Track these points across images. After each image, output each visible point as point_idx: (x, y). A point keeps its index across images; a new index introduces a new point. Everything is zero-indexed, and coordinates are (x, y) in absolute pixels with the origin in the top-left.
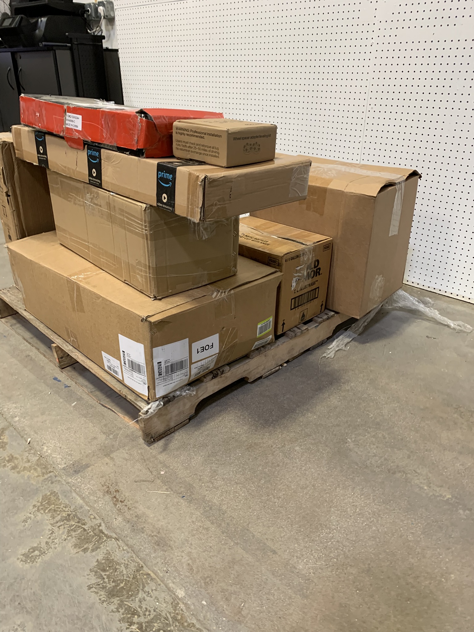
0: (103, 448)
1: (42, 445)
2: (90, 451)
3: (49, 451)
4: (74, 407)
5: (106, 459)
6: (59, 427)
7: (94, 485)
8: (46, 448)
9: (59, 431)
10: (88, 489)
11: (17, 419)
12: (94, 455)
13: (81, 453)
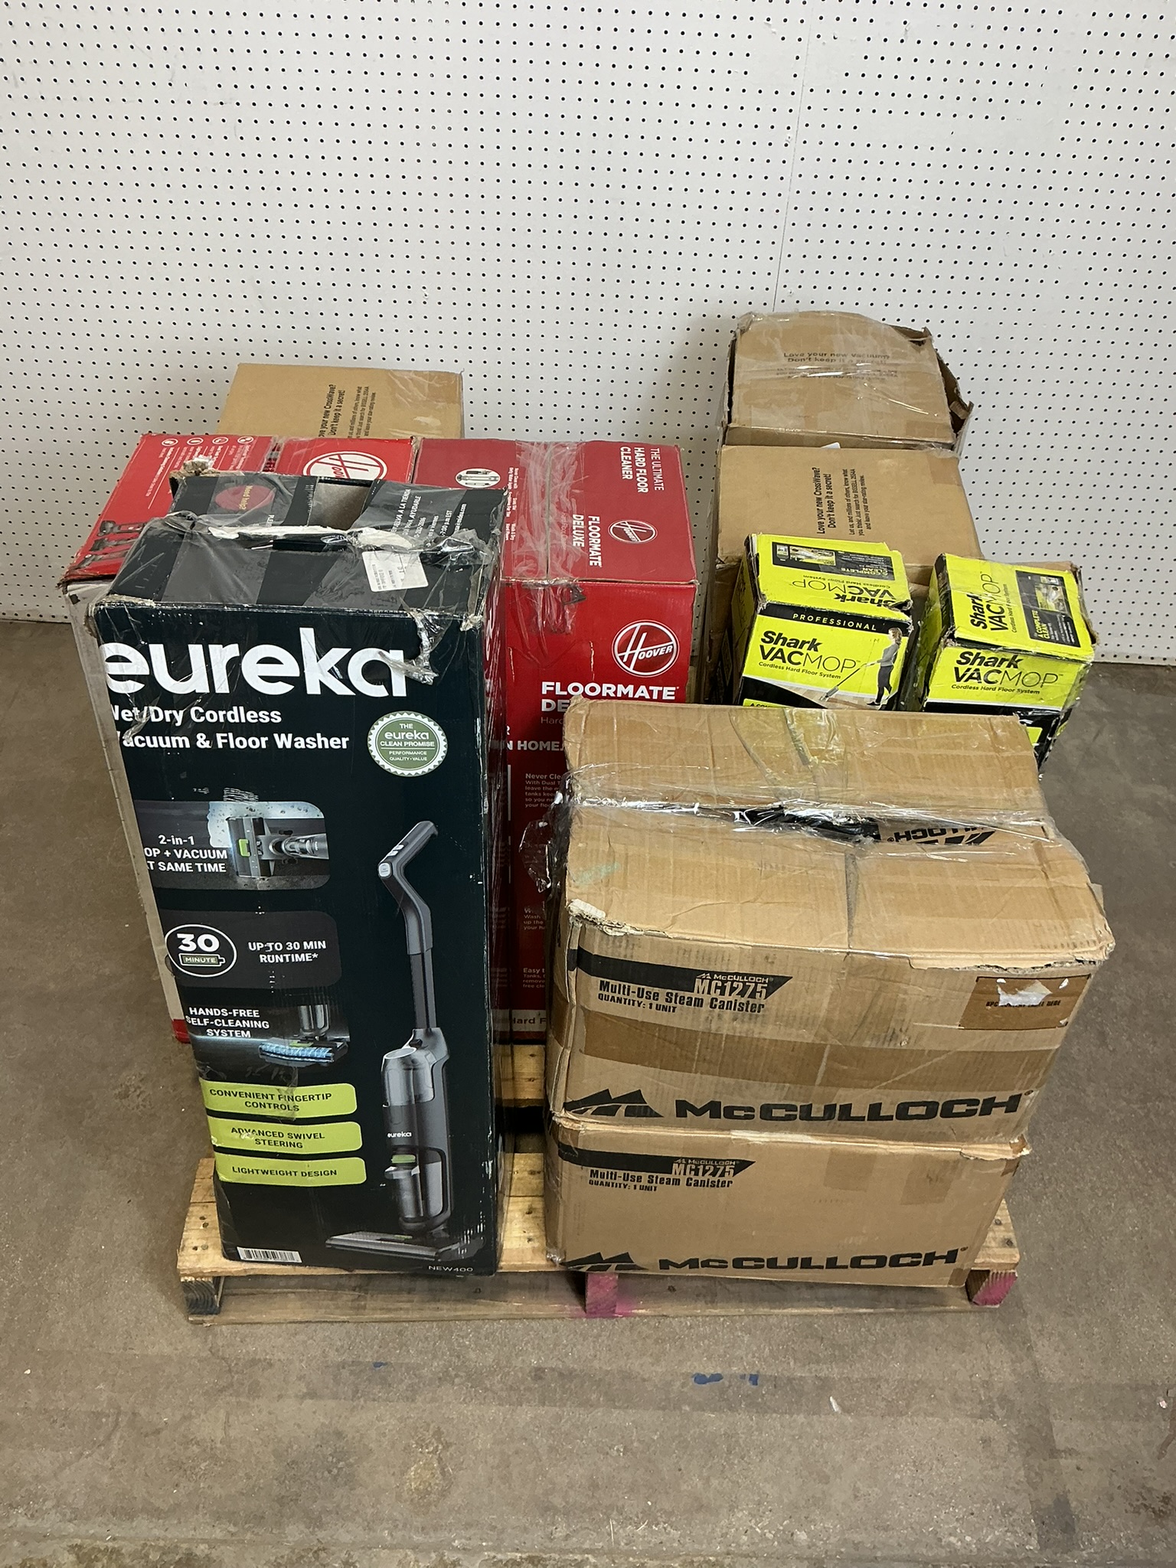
0: (1028, 1446)
1: (940, 1540)
2: (1022, 1472)
3: (968, 1539)
4: (846, 1410)
5: (1063, 1462)
6: (898, 1476)
7: (1127, 1528)
8: (952, 1539)
9: (912, 1486)
10: (1129, 1540)
11: (802, 1536)
12: (1037, 1474)
13: (1017, 1492)
